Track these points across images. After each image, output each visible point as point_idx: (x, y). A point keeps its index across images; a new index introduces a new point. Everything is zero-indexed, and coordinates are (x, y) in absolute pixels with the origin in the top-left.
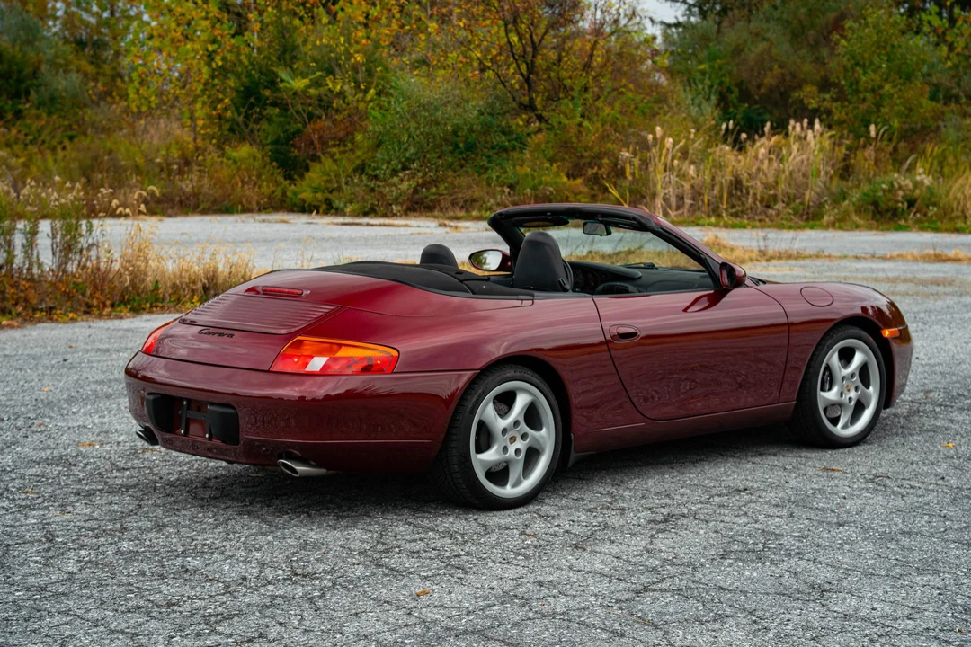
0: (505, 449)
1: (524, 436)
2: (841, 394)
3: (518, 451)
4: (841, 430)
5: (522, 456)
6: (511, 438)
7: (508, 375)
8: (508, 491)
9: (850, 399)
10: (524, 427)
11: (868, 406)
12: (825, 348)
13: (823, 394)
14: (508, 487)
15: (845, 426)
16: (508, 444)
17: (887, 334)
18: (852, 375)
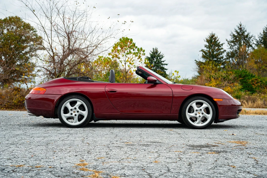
1: (78, 112)
2: (196, 114)
3: (75, 115)
4: (195, 124)
5: (77, 116)
6: (74, 112)
7: (73, 97)
8: (73, 124)
9: (200, 116)
10: (78, 109)
11: (208, 119)
12: (189, 101)
13: (189, 113)
15: (198, 123)
16: (73, 113)
17: (215, 100)
18: (201, 110)
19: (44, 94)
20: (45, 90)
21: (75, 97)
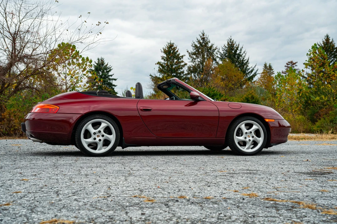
0: (95, 139)
1: (103, 136)
2: (245, 138)
3: (100, 140)
4: (244, 149)
5: (102, 142)
7: (97, 117)
8: (97, 152)
9: (250, 140)
10: (103, 133)
11: (259, 143)
12: (238, 122)
13: (237, 137)
14: (97, 150)
15: (248, 149)
16: (96, 137)
17: (267, 120)
18: (251, 132)
19: (56, 113)
20: (58, 108)
21: (99, 117)
